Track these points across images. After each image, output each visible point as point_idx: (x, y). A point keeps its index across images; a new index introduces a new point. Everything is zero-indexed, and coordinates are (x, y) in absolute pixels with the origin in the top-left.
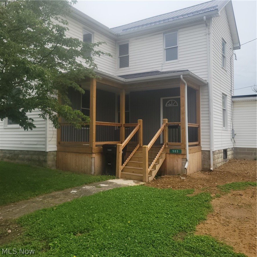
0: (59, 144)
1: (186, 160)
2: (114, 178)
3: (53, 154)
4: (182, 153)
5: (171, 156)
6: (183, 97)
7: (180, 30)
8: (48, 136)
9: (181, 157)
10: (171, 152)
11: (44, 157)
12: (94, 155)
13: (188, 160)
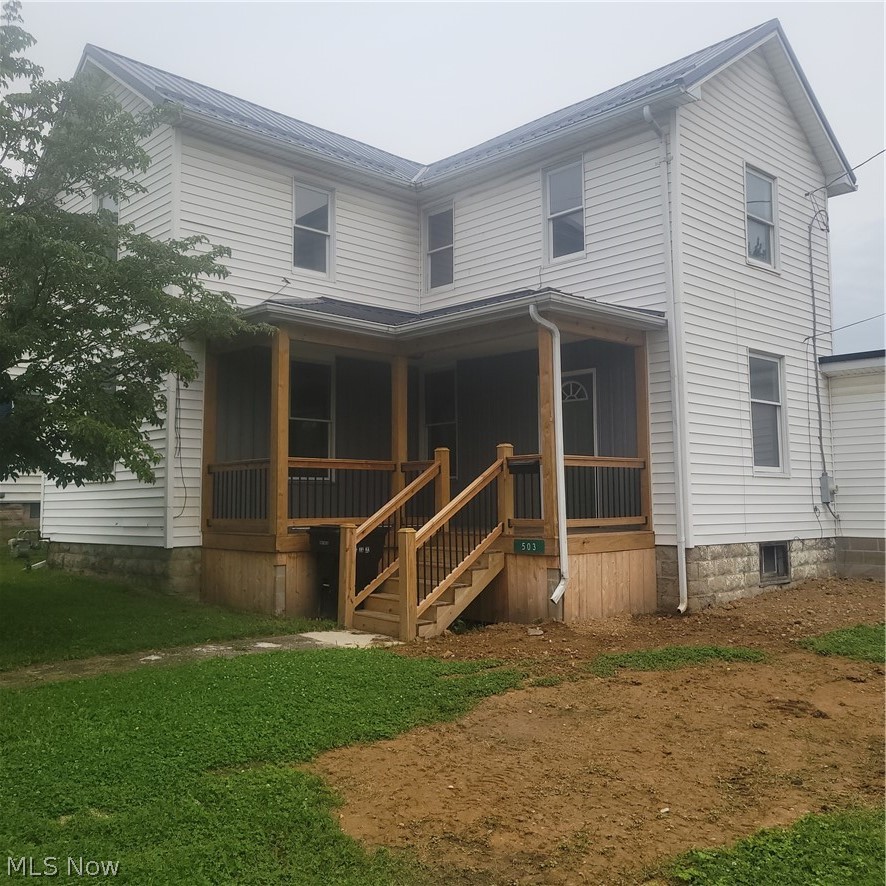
0: (207, 526)
1: (561, 576)
2: (328, 629)
3: (189, 555)
4: (547, 552)
5: (520, 561)
6: (547, 373)
7: (587, 157)
8: (171, 502)
9: (543, 563)
10: (518, 550)
11: (164, 565)
12: (282, 559)
13: (566, 575)
